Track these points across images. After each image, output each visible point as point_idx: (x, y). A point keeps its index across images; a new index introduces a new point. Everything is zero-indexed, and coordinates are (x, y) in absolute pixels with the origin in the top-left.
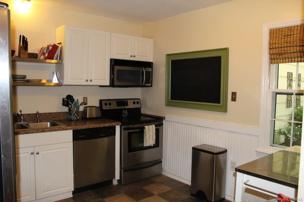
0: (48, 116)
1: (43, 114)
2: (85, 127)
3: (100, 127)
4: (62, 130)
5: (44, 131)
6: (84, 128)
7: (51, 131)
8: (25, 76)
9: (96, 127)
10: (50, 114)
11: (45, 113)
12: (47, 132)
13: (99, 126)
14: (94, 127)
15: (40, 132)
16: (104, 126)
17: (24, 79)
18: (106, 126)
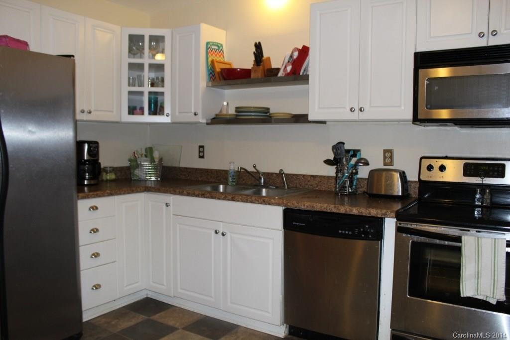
0: (309, 181)
1: (301, 176)
2: (304, 205)
3: (338, 212)
4: (261, 203)
5: (235, 199)
6: (303, 208)
7: (244, 202)
8: (268, 109)
9: (329, 211)
10: (312, 178)
11: (304, 176)
12: (238, 201)
13: (334, 210)
14: (325, 210)
15: (229, 200)
16: (348, 213)
17: (266, 113)
18: (352, 213)
